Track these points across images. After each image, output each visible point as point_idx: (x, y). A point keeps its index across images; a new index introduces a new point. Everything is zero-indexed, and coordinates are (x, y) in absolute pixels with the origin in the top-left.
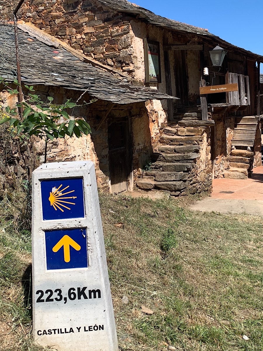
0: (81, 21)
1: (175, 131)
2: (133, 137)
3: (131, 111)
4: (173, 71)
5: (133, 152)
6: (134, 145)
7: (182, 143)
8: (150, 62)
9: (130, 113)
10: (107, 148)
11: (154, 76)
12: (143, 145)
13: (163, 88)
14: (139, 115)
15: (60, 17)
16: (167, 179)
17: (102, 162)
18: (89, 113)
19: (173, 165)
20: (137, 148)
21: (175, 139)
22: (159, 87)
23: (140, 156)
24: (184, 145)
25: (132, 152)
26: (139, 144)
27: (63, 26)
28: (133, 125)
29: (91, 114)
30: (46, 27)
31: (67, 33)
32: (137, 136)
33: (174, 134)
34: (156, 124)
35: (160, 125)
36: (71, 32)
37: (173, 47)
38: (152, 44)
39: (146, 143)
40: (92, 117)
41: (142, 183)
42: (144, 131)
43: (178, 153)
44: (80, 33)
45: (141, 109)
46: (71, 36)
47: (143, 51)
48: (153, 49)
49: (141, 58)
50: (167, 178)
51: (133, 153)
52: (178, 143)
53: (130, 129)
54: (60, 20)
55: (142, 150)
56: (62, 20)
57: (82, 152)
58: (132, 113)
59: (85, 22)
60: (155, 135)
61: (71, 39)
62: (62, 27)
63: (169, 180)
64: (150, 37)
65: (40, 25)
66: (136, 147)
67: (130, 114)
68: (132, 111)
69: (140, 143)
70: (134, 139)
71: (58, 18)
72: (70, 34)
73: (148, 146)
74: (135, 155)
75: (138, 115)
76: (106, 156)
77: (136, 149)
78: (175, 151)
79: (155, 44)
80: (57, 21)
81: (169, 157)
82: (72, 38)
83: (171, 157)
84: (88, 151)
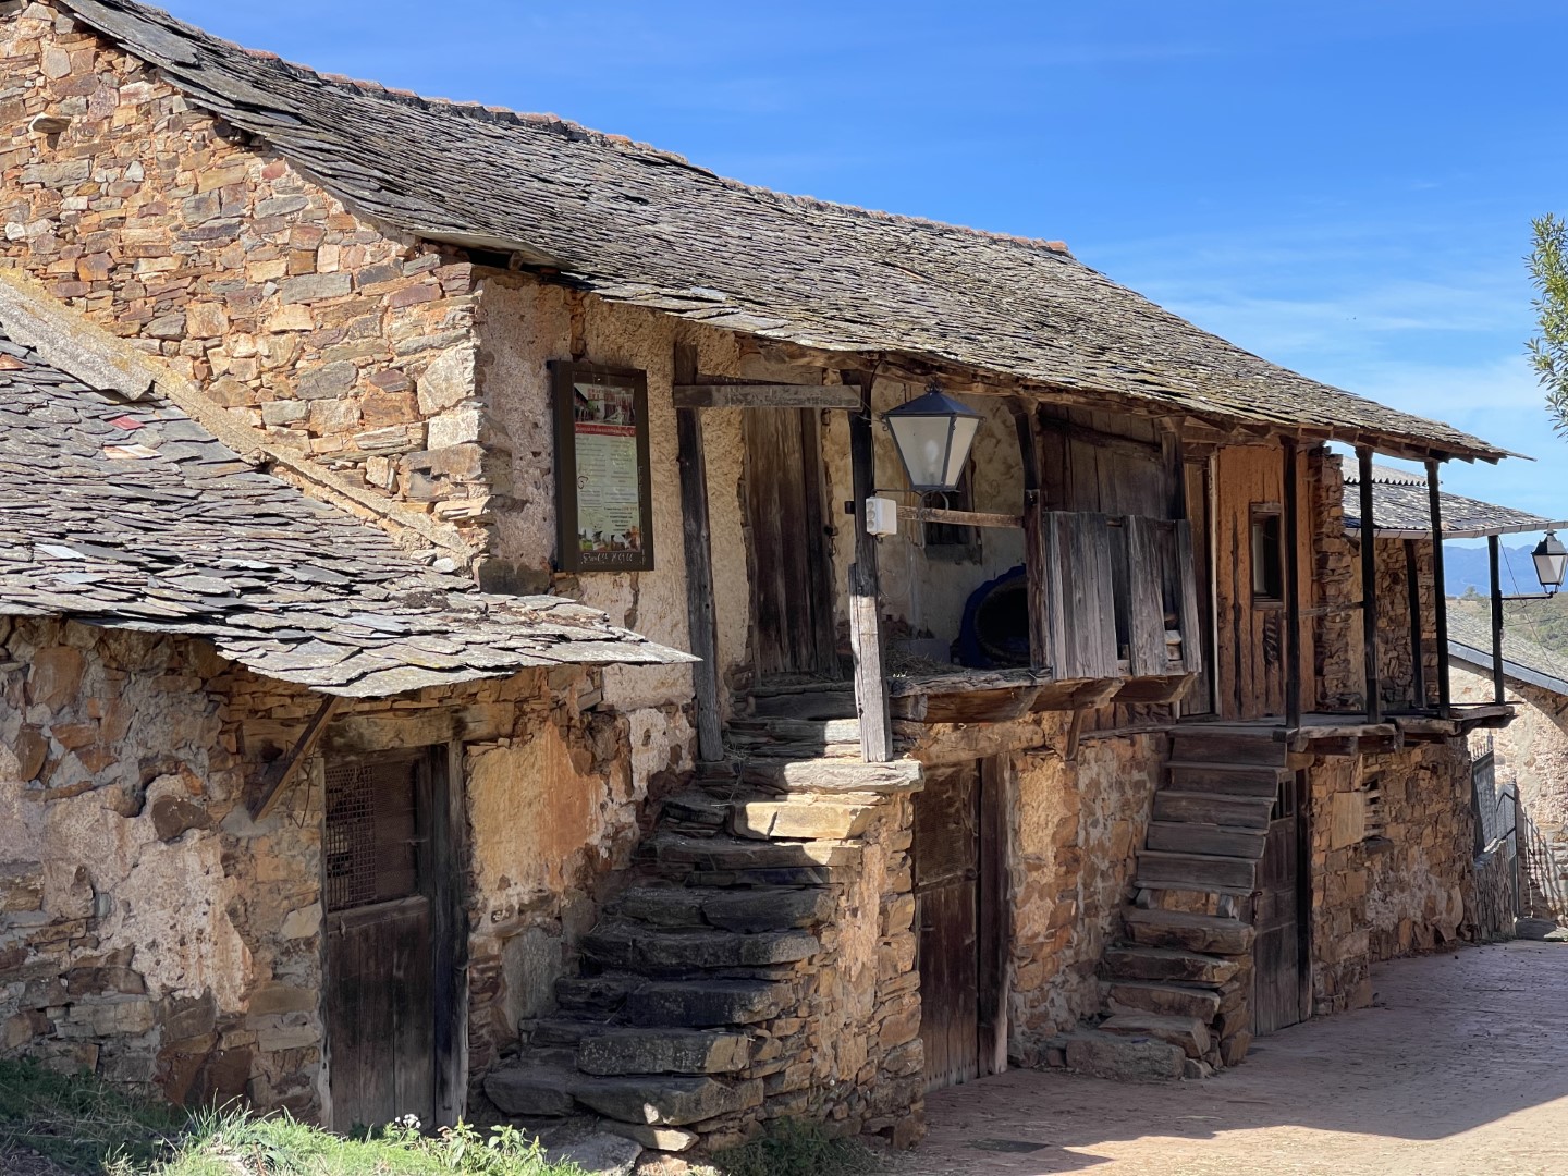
0: (258, 277)
1: (722, 813)
2: (470, 846)
3: (467, 716)
4: (737, 504)
5: (473, 923)
6: (474, 886)
7: (746, 880)
8: (584, 473)
9: (459, 726)
10: (316, 901)
11: (608, 539)
12: (532, 885)
13: (664, 592)
14: (510, 736)
15: (159, 253)
16: (633, 1067)
17: (283, 975)
18: (222, 732)
19: (676, 991)
20: (493, 903)
21: (713, 855)
22: (642, 591)
23: (508, 945)
24: (756, 890)
25: (467, 922)
26: (504, 883)
27: (172, 295)
28: (477, 786)
29: (234, 740)
30: (95, 295)
31: (193, 328)
32: (497, 838)
33: (712, 832)
34: (617, 782)
35: (640, 783)
36: (209, 323)
37: (719, 391)
38: (602, 383)
39: (547, 878)
40: (238, 752)
41: (507, 1086)
42: (540, 814)
43: (717, 928)
44: (248, 328)
45: (528, 708)
46: (209, 344)
47: (545, 421)
48: (607, 406)
49: (535, 454)
50: (632, 1058)
51: (468, 927)
52: (727, 880)
53: (455, 804)
54: (159, 264)
55: (521, 912)
56: (170, 264)
57: (172, 923)
58: (471, 726)
59: (273, 281)
60: (605, 837)
61: (205, 355)
62: (167, 299)
63: (645, 1070)
64: (591, 348)
65: (65, 285)
66: (487, 894)
67: (455, 734)
68: (469, 719)
69: (512, 874)
70: (478, 852)
71: (154, 253)
72: (205, 335)
73: (559, 889)
74: (483, 937)
75: (506, 737)
76: (309, 943)
77: (485, 906)
78: (704, 919)
79: (615, 384)
80: (145, 270)
81: (666, 949)
82: (214, 354)
83: (678, 952)
84: (204, 922)
